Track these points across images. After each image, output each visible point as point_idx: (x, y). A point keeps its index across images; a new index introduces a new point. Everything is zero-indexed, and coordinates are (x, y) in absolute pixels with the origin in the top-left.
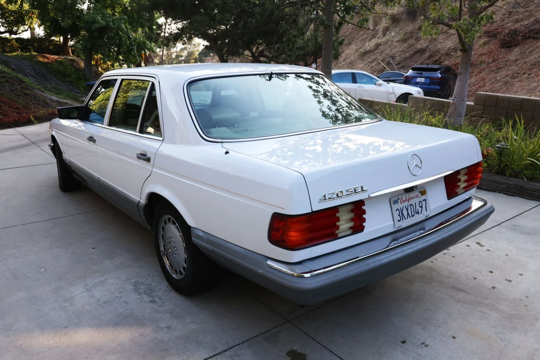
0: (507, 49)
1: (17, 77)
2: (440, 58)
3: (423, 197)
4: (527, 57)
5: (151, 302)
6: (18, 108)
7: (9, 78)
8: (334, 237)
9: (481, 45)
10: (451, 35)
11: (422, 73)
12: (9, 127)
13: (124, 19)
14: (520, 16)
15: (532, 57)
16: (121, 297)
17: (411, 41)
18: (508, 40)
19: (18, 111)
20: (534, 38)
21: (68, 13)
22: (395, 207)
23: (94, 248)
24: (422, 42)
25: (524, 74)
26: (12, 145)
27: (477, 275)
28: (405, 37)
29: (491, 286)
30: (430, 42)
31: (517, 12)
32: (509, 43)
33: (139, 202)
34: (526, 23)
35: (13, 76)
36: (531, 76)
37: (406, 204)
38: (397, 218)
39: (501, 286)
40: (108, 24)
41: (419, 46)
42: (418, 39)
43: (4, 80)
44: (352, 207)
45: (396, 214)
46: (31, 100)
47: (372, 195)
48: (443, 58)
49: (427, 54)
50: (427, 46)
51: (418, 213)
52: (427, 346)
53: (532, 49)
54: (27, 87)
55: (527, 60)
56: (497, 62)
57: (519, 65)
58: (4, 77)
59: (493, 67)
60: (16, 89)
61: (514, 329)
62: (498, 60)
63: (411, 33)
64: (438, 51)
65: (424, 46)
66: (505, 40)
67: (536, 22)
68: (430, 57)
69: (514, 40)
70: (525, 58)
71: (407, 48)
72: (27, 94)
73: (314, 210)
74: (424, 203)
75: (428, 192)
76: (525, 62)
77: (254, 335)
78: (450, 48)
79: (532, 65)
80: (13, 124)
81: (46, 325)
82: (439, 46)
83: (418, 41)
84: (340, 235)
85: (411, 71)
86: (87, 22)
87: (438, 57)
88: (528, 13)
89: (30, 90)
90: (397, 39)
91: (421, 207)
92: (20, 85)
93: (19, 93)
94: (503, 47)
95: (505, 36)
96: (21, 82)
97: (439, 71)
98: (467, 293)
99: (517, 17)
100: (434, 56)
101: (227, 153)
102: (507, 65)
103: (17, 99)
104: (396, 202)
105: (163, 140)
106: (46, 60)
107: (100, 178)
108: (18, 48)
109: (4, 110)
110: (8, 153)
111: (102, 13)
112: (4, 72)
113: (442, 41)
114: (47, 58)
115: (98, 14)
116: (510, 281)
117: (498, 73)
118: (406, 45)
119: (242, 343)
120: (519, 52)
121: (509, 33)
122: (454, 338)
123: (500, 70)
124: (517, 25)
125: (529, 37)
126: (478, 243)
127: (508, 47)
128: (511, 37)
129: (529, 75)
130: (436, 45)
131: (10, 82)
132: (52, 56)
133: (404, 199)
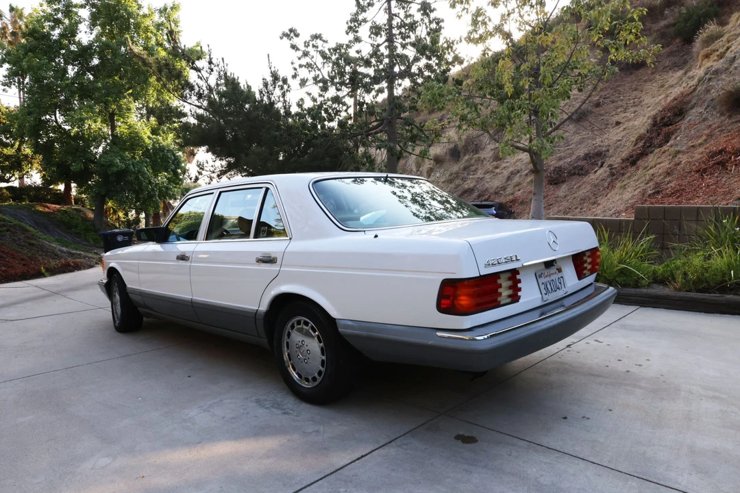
0: (555, 186)
1: (20, 226)
2: (489, 197)
3: (560, 275)
4: (576, 192)
5: (285, 413)
6: (23, 260)
7: (10, 226)
8: (497, 305)
9: (528, 183)
10: (497, 174)
12: (15, 280)
13: (146, 162)
14: (563, 154)
15: (581, 192)
16: (248, 413)
17: (458, 182)
18: (554, 177)
19: (24, 262)
20: (579, 174)
21: (80, 156)
22: (541, 281)
23: (189, 377)
24: (469, 182)
25: (576, 208)
26: (27, 296)
27: (607, 364)
28: (451, 178)
29: (624, 370)
30: (477, 181)
31: (559, 150)
32: (556, 180)
33: (257, 310)
34: (570, 160)
35: (15, 225)
36: (583, 210)
37: (548, 279)
38: (544, 292)
39: (634, 370)
40: (127, 167)
41: (466, 186)
42: (464, 180)
43: (4, 228)
44: (509, 275)
45: (542, 287)
46: (38, 251)
47: (525, 264)
48: (492, 197)
49: (476, 194)
50: (475, 186)
51: (559, 288)
52: (588, 419)
53: (578, 185)
54: (33, 237)
55: (576, 195)
56: (547, 198)
57: (570, 201)
58: (4, 225)
60: (19, 239)
61: (663, 399)
62: (547, 196)
63: (457, 173)
64: (487, 190)
65: (472, 185)
66: (552, 178)
67: (579, 159)
68: (479, 196)
69: (560, 176)
70: (574, 193)
71: (455, 189)
72: (33, 244)
73: (481, 274)
74: (562, 279)
75: (563, 269)
76: (575, 198)
77: (414, 427)
78: (498, 187)
79: (582, 200)
80: (20, 277)
81: (173, 444)
82: (487, 185)
83: (465, 181)
84: (502, 303)
86: (102, 165)
87: (487, 197)
88: (569, 151)
89: (36, 240)
90: (442, 180)
91: (560, 283)
92: (24, 234)
93: (23, 244)
94: (551, 184)
95: (551, 173)
96: (24, 230)
97: (494, 208)
98: (606, 377)
99: (559, 155)
100: (483, 195)
101: (376, 236)
102: (557, 201)
103: (21, 250)
104: (540, 276)
105: (290, 239)
106: (47, 210)
107: (194, 298)
108: (10, 197)
109: (8, 261)
110: (29, 304)
111: (121, 156)
112: (4, 220)
113: (489, 180)
114: (47, 207)
115: (116, 157)
116: (640, 365)
117: (550, 209)
118: (452, 186)
119: (404, 435)
120: (566, 188)
121: (554, 170)
122: (611, 410)
123: (551, 206)
124: (561, 163)
125: (574, 174)
126: (596, 341)
127: (555, 184)
128: (557, 174)
129: (581, 209)
130: (484, 185)
131: (11, 231)
132: (54, 206)
133: (546, 274)
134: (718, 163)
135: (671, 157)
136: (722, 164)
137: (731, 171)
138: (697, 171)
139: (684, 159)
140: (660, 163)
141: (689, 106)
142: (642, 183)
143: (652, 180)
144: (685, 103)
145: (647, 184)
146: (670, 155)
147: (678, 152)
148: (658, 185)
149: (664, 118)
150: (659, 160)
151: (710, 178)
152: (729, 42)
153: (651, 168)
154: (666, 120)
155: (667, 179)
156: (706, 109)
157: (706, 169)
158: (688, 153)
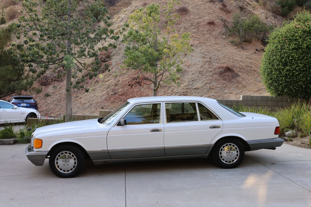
0: (45, 87)
11: (23, 101)
18: (44, 81)
20: (57, 81)
32: (45, 83)
53: (59, 87)
57: (58, 95)
59: (41, 96)
66: (43, 82)
67: (55, 73)
69: (47, 81)
70: (59, 91)
76: (60, 94)
85: (14, 99)
94: (43, 85)
97: (32, 99)
101: (253, 118)
105: (222, 120)
117: (46, 99)
120: (52, 88)
125: (55, 80)
127: (45, 85)
134: (137, 82)
135: (114, 78)
136: (139, 83)
137: (143, 86)
138: (130, 85)
139: (120, 79)
140: (109, 80)
141: (112, 54)
142: (104, 88)
143: (109, 87)
144: (110, 52)
145: (107, 89)
146: (113, 76)
147: (117, 76)
148: (113, 90)
149: (102, 58)
150: (109, 79)
151: (135, 89)
152: (118, 28)
153: (106, 82)
154: (103, 59)
155: (117, 88)
156: (122, 57)
157: (133, 84)
158: (121, 76)
